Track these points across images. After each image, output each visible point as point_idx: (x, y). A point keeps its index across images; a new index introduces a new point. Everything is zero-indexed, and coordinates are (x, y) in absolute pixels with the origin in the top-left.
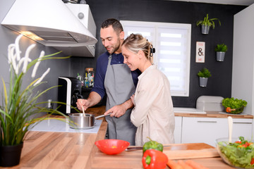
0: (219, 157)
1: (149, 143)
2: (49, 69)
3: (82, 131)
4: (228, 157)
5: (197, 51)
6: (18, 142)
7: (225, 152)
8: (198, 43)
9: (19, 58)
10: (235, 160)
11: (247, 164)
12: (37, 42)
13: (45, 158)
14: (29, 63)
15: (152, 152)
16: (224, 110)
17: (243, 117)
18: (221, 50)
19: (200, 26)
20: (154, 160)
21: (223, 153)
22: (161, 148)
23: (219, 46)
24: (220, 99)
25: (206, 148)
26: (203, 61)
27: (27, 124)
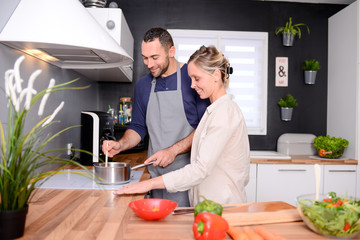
0: (302, 221)
1: (204, 204)
2: (63, 103)
3: (113, 188)
4: (313, 221)
5: (277, 70)
6: (21, 205)
7: (309, 214)
8: (278, 59)
9: (19, 89)
10: (323, 225)
11: (338, 231)
12: (50, 64)
13: (59, 227)
14: (33, 95)
15: (206, 216)
16: (317, 154)
17: (343, 163)
18: (310, 68)
19: (281, 35)
20: (209, 227)
21: (306, 215)
22: (220, 211)
23: (307, 62)
24: (310, 138)
25: (284, 208)
26: (286, 84)
27: (32, 181)
